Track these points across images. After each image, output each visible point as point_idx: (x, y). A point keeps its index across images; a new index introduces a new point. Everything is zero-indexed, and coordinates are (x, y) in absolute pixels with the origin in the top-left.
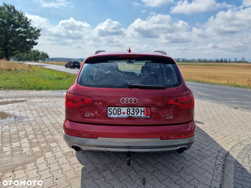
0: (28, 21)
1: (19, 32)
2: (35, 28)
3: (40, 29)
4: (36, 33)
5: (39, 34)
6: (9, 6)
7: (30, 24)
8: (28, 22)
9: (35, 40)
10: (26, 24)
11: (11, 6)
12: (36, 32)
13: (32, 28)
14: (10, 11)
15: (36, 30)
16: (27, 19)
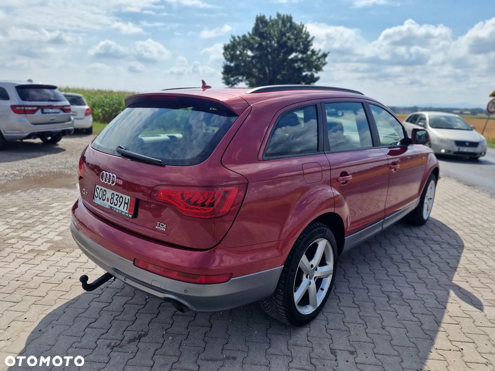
0: (309, 39)
1: (295, 60)
2: (320, 51)
3: (326, 52)
4: (319, 61)
5: (324, 62)
6: (285, 17)
7: (311, 45)
8: (309, 42)
9: (316, 72)
10: (305, 42)
11: (287, 16)
12: (319, 59)
13: (313, 52)
14: (285, 26)
15: (320, 54)
16: (308, 35)
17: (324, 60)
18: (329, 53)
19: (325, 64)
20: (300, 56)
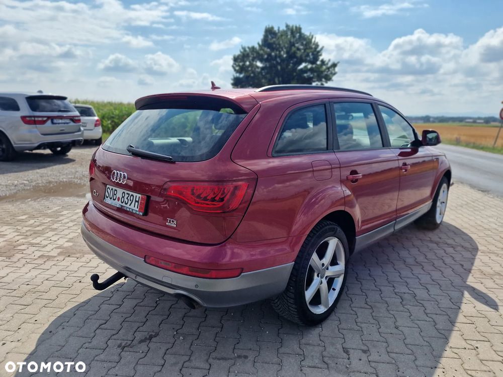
0: (319, 49)
1: (305, 70)
2: (329, 60)
3: (336, 62)
4: (329, 71)
5: (333, 72)
6: (294, 28)
7: (321, 55)
8: (319, 52)
9: (326, 82)
10: (314, 52)
11: (296, 27)
12: (328, 68)
13: (323, 62)
14: (294, 37)
15: (330, 64)
16: (317, 45)
17: (334, 70)
18: (338, 63)
19: (335, 74)
20: (309, 66)
